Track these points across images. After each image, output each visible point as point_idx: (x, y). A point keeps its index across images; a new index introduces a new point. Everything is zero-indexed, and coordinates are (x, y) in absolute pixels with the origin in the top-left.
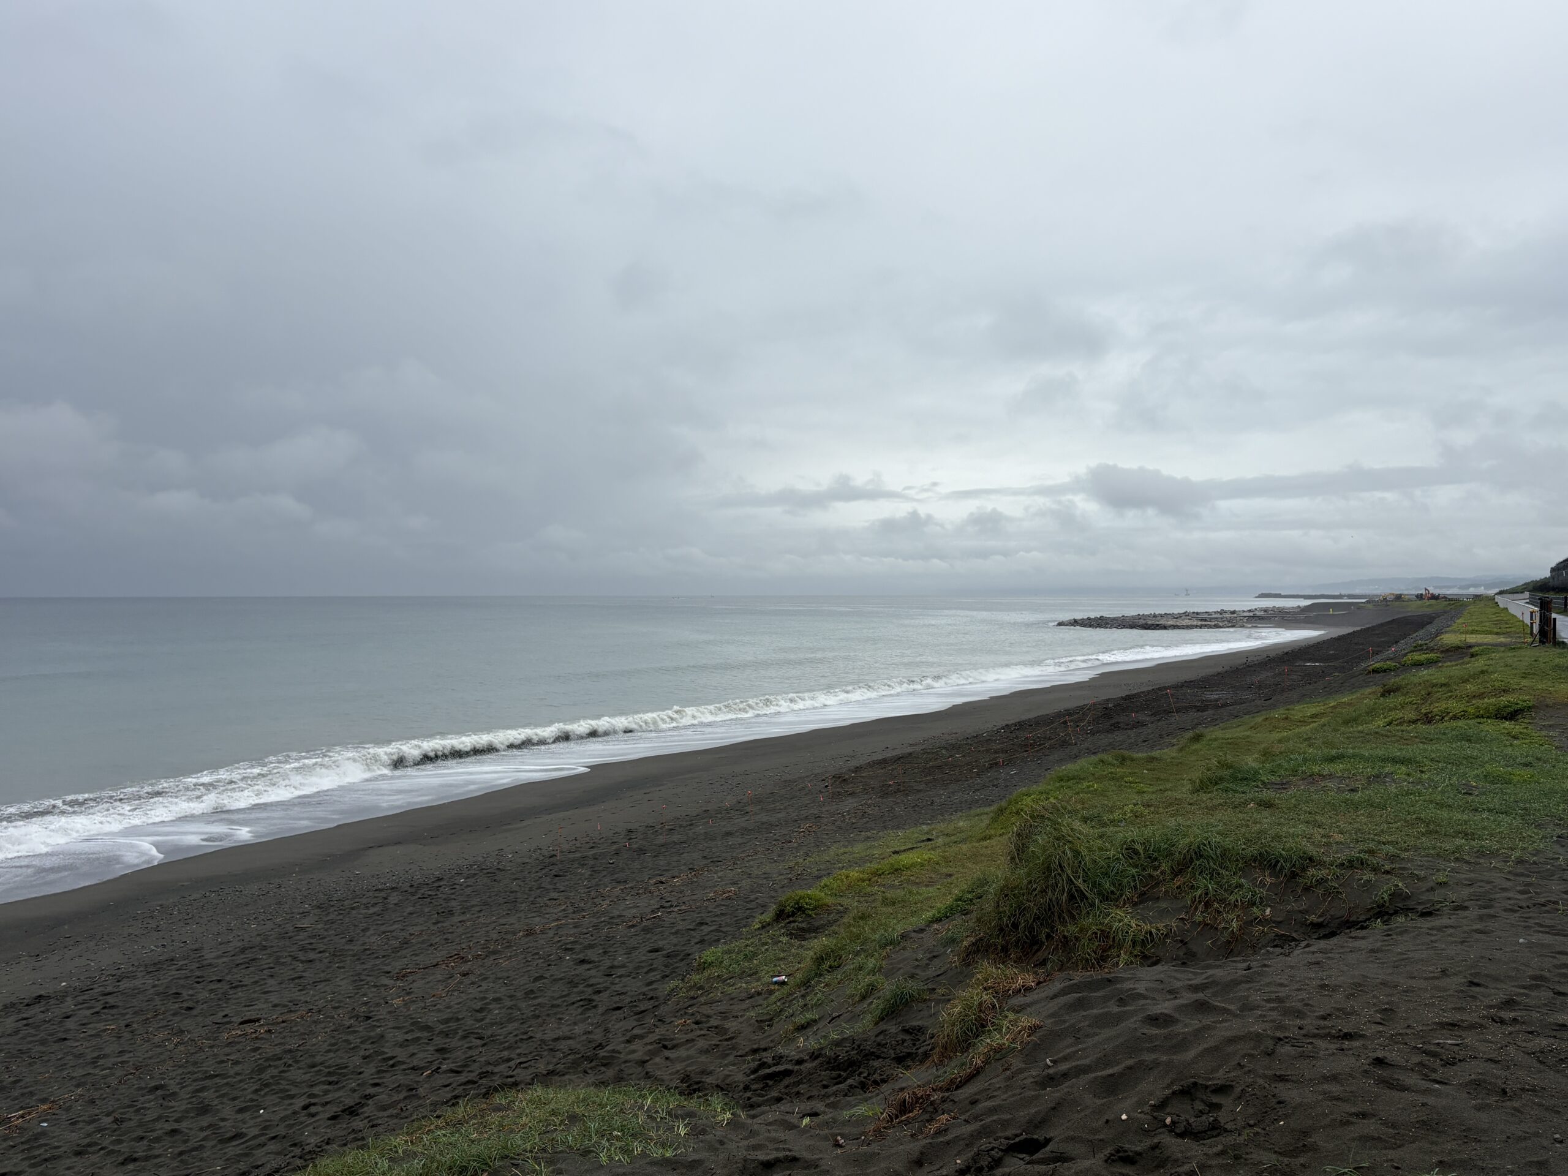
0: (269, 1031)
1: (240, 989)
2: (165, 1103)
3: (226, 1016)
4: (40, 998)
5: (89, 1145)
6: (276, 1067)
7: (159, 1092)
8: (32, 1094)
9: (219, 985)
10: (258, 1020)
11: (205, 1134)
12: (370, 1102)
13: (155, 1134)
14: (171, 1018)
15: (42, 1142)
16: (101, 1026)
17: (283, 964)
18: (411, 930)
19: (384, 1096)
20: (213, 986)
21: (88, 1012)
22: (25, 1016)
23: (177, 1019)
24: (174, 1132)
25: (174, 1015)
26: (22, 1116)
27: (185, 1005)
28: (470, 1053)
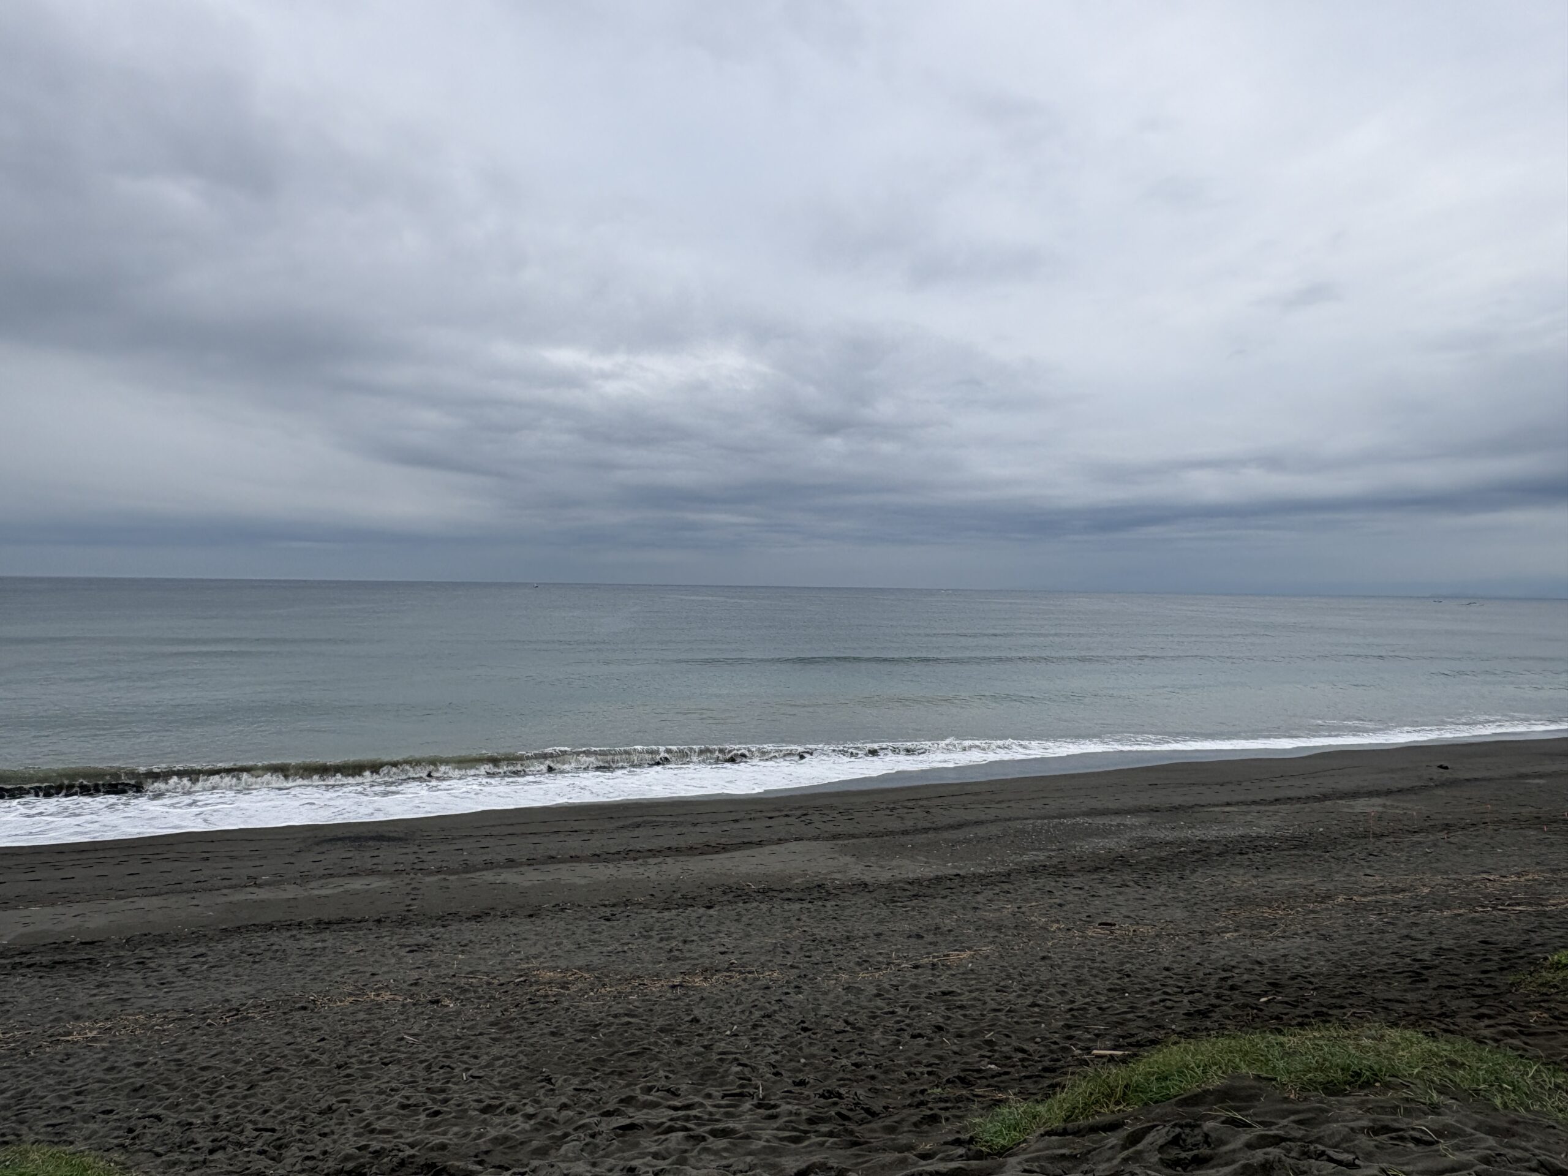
2: (1053, 971)
3: (1089, 916)
4: (958, 876)
6: (1133, 964)
7: (1048, 962)
8: (961, 942)
9: (1080, 892)
10: (1115, 925)
11: (1085, 1000)
12: (1216, 1010)
14: (1048, 909)
15: (972, 976)
16: (1001, 904)
19: (1227, 1008)
20: (1075, 892)
21: (991, 892)
22: (950, 886)
23: (1053, 911)
25: (1051, 907)
27: (1058, 901)
28: (1301, 993)
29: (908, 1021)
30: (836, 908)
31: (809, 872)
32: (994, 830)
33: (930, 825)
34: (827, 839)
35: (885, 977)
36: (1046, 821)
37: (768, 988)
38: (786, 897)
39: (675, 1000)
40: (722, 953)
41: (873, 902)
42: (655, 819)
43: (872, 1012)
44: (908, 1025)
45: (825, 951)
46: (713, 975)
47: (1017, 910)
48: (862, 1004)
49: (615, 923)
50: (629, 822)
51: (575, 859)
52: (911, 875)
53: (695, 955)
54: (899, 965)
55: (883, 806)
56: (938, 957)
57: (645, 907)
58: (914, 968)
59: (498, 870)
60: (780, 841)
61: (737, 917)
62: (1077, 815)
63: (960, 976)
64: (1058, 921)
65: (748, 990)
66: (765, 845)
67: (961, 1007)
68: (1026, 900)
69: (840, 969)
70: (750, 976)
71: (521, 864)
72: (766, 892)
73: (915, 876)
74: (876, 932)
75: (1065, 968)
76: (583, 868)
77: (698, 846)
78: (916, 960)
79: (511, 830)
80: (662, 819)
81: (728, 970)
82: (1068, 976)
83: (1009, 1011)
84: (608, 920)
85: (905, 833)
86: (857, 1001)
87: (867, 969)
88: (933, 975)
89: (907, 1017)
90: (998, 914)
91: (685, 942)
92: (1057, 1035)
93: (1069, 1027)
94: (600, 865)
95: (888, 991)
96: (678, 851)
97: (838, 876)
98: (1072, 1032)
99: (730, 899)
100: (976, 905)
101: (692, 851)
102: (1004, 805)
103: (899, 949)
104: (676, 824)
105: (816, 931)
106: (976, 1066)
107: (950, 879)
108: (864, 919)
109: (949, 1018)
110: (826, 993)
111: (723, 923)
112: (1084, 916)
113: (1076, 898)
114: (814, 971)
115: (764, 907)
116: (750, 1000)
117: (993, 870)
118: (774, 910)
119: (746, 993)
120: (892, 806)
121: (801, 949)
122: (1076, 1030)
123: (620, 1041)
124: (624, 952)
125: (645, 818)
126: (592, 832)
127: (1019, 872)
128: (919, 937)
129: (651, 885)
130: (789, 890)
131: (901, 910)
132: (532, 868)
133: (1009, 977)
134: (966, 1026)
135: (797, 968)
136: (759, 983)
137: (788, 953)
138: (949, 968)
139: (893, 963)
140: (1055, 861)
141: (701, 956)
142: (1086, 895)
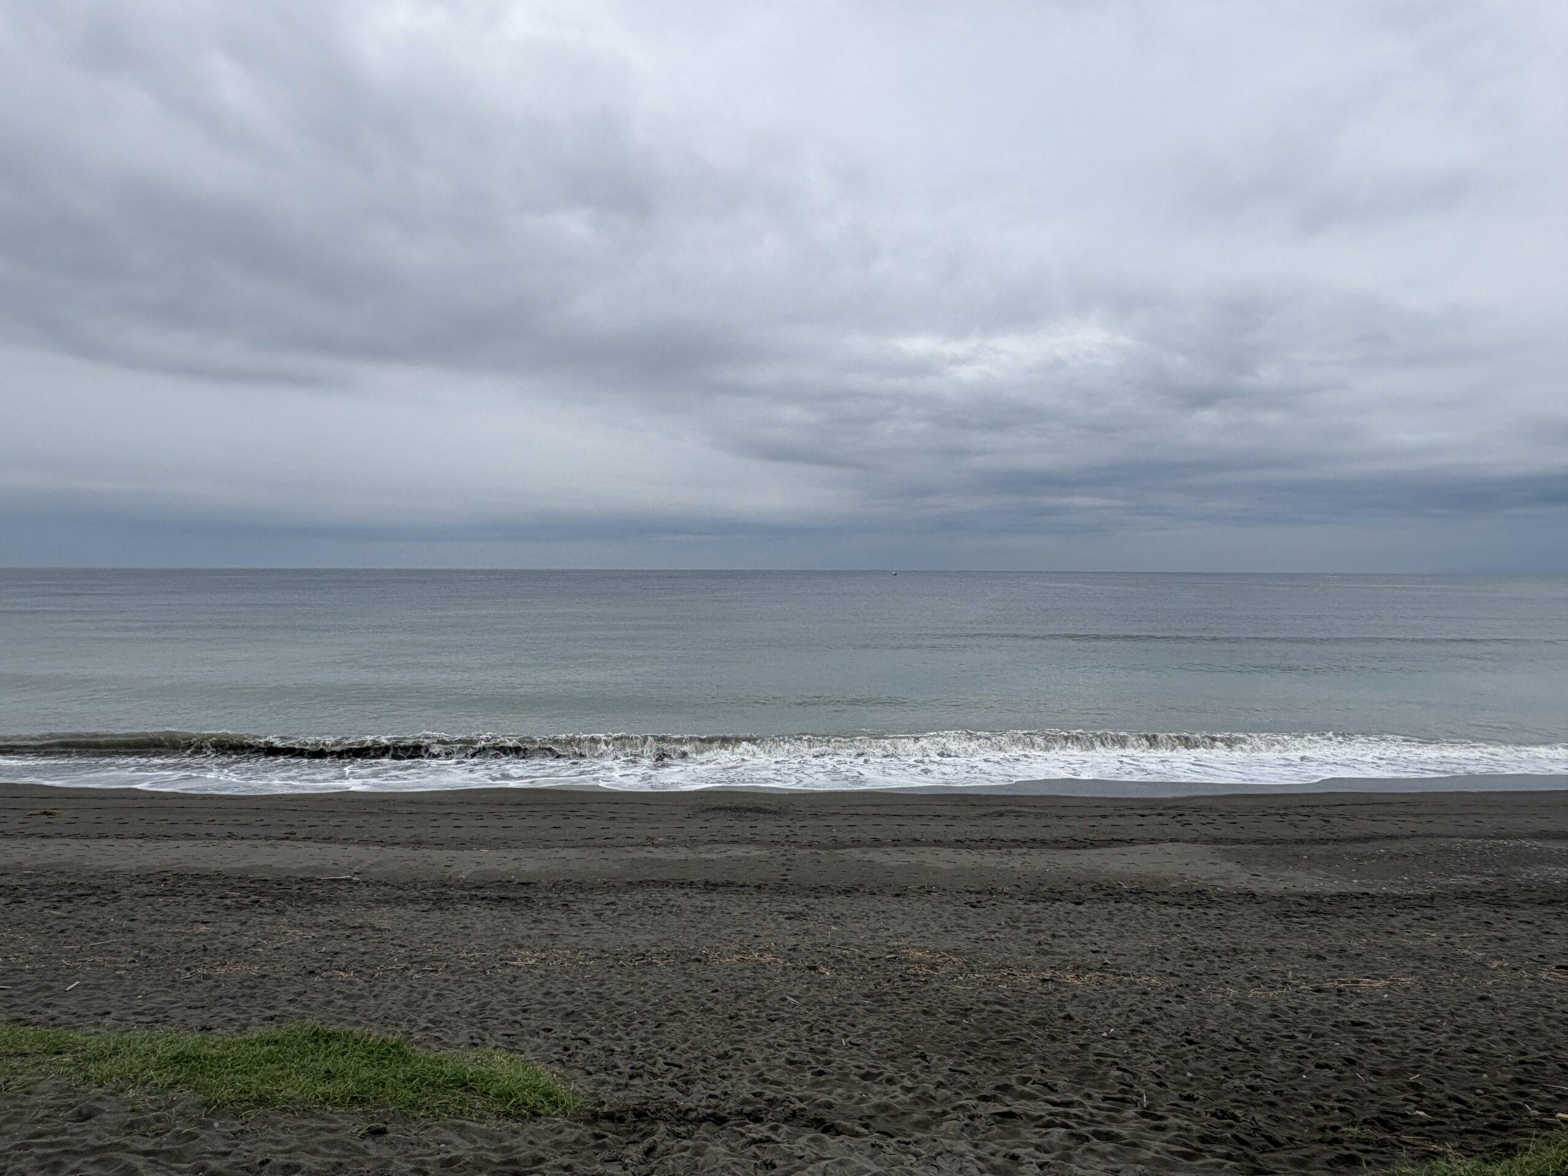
1: (1551, 936)
2: (1495, 1014)
3: (1542, 956)
4: (1367, 895)
7: (1489, 1003)
9: (1528, 927)
15: (1389, 1008)
16: (1423, 931)
20: (1522, 926)
21: (1409, 917)
22: (1356, 905)
23: (1490, 945)
25: (1489, 940)
29: (1311, 1049)
30: (1220, 917)
31: (1188, 876)
32: (1412, 846)
33: (1330, 836)
34: (1206, 842)
35: (1280, 997)
36: (1479, 841)
37: (1146, 993)
38: (1164, 900)
39: (1046, 994)
40: (1094, 952)
41: (1263, 914)
42: (1017, 809)
43: (1266, 1033)
44: (1311, 1053)
45: (1210, 961)
46: (1085, 973)
47: (1444, 940)
48: (1255, 1023)
49: (980, 911)
50: (992, 810)
51: (938, 843)
52: (1308, 889)
53: (1066, 951)
54: (1298, 986)
55: (1273, 811)
56: (1344, 982)
57: (1011, 897)
58: (1315, 991)
59: (864, 849)
60: (1153, 841)
61: (1108, 917)
62: (1521, 837)
63: (1374, 1007)
64: (1500, 959)
65: (1124, 993)
66: (1137, 844)
67: (1375, 1041)
68: (1456, 930)
69: (1227, 982)
70: (1126, 978)
71: (887, 844)
72: (1139, 893)
73: (1313, 890)
74: (1268, 947)
75: (1511, 1013)
76: (947, 853)
77: (1064, 840)
78: (1318, 982)
79: (875, 810)
80: (1025, 809)
81: (1100, 970)
82: (1516, 1023)
83: (1440, 1054)
84: (974, 907)
85: (1299, 842)
86: (1248, 1019)
87: (1259, 986)
88: (1340, 1002)
89: (1309, 1044)
90: (1419, 943)
91: (1054, 936)
92: (1505, 1090)
93: (1521, 1082)
94: (963, 851)
95: (1285, 1013)
96: (1044, 843)
97: (1221, 883)
98: (1524, 1088)
99: (1102, 897)
100: (1392, 930)
101: (1057, 844)
102: (1423, 819)
103: (1296, 969)
104: (1038, 816)
105: (1197, 939)
106: (1400, 1110)
107: (1357, 898)
108: (1253, 931)
109: (1362, 1051)
110: (1212, 1006)
111: (1094, 921)
112: (1535, 955)
113: (1524, 934)
114: (1197, 982)
115: (1138, 908)
116: (1127, 1003)
117: (1412, 891)
118: (1149, 913)
119: (1122, 996)
120: (1282, 812)
121: (1181, 956)
122: (1530, 1087)
123: (992, 1028)
124: (992, 940)
125: (1009, 808)
126: (954, 817)
127: (1445, 897)
128: (1320, 957)
129: (1016, 875)
130: (1164, 893)
131: (1297, 927)
132: (897, 848)
133: (1437, 1014)
134: (1384, 1063)
135: (1177, 976)
136: (1136, 987)
137: (1167, 959)
138: (1359, 995)
139: (1290, 984)
140: (1493, 888)
141: (1073, 953)
142: (1537, 931)
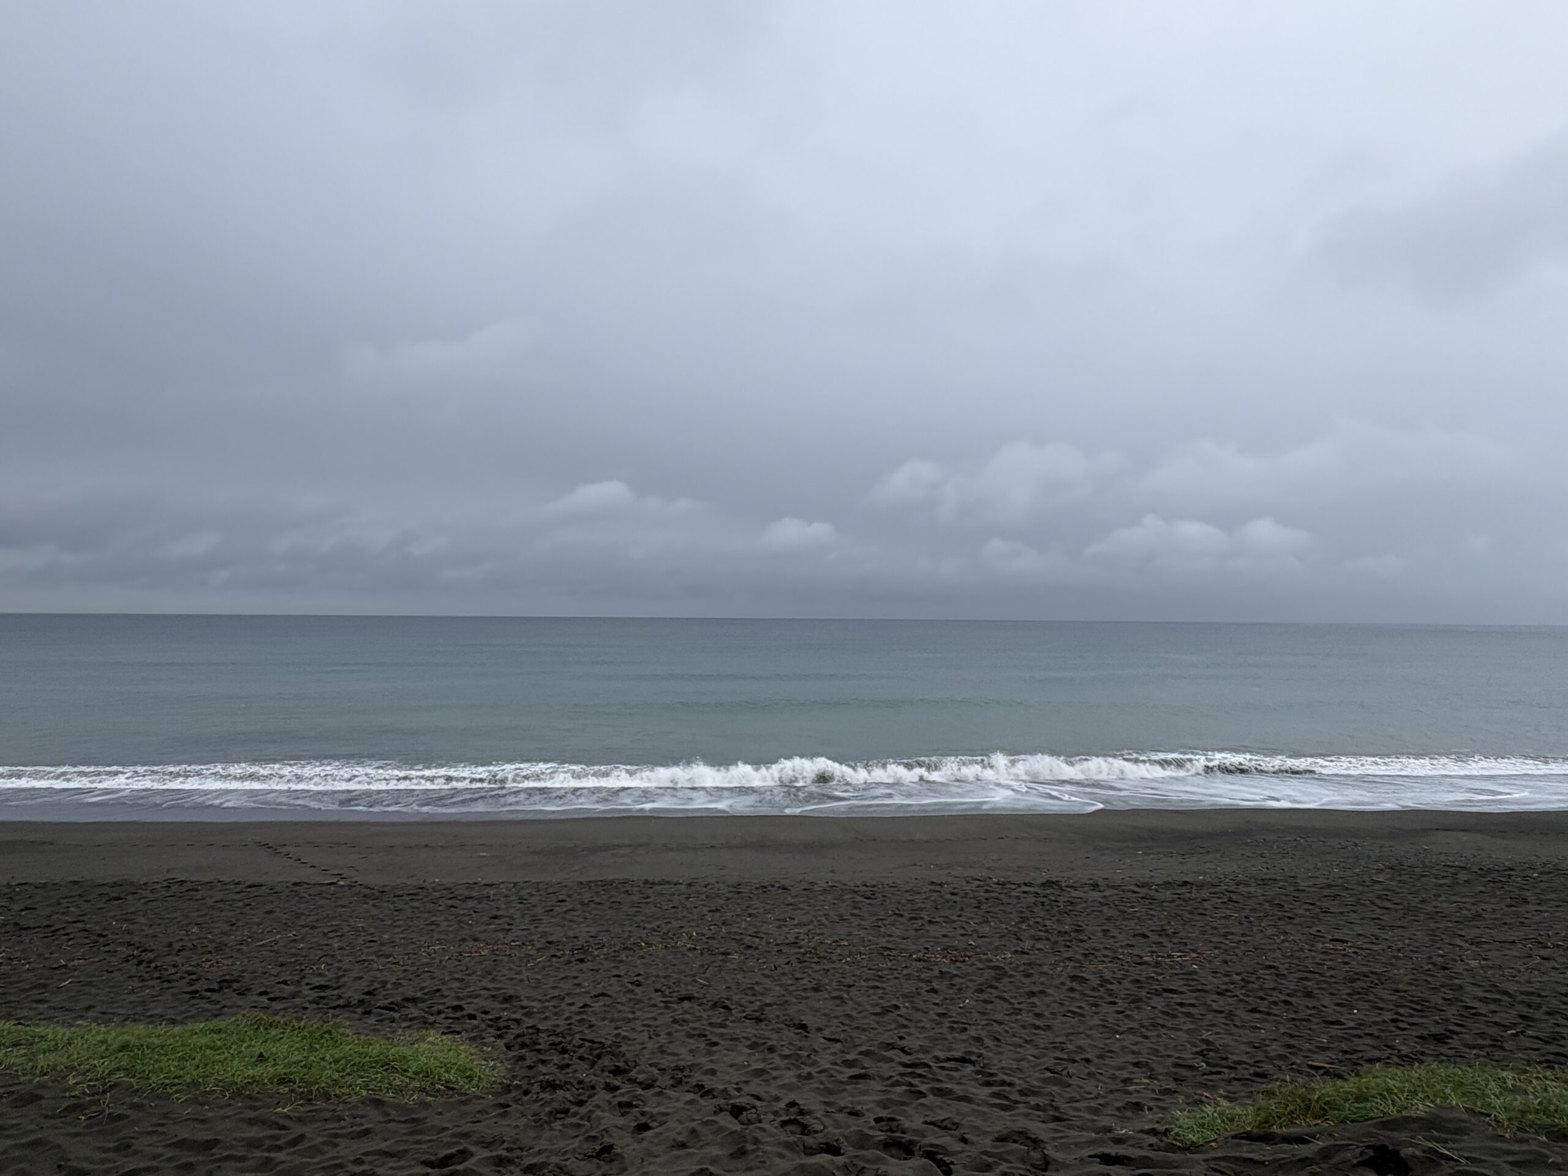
0: (1355, 953)
1: (1329, 915)
2: (1278, 980)
3: (1319, 931)
4: (1186, 883)
5: (1227, 990)
6: (1365, 982)
8: (1185, 944)
9: (1312, 907)
10: (1346, 942)
11: (1310, 1012)
13: (1273, 999)
14: (1277, 921)
15: (1195, 977)
17: (1364, 905)
18: (1484, 906)
19: (1468, 1037)
20: (1307, 907)
21: (1218, 901)
22: (1178, 892)
23: (1281, 922)
24: (1286, 1002)
25: (1280, 919)
26: (1181, 956)
27: (1288, 914)
40: (962, 935)
47: (1244, 919)
52: (1141, 879)
65: (982, 970)
68: (1254, 911)
69: (1068, 958)
70: (984, 957)
73: (1145, 880)
74: (1104, 928)
75: (1290, 979)
82: (1294, 987)
86: (1080, 989)
88: (1156, 973)
93: (1291, 1036)
97: (1072, 875)
98: (1292, 1042)
107: (1179, 885)
113: (1307, 913)
135: (1027, 954)
139: (1118, 958)
142: (1318, 910)
